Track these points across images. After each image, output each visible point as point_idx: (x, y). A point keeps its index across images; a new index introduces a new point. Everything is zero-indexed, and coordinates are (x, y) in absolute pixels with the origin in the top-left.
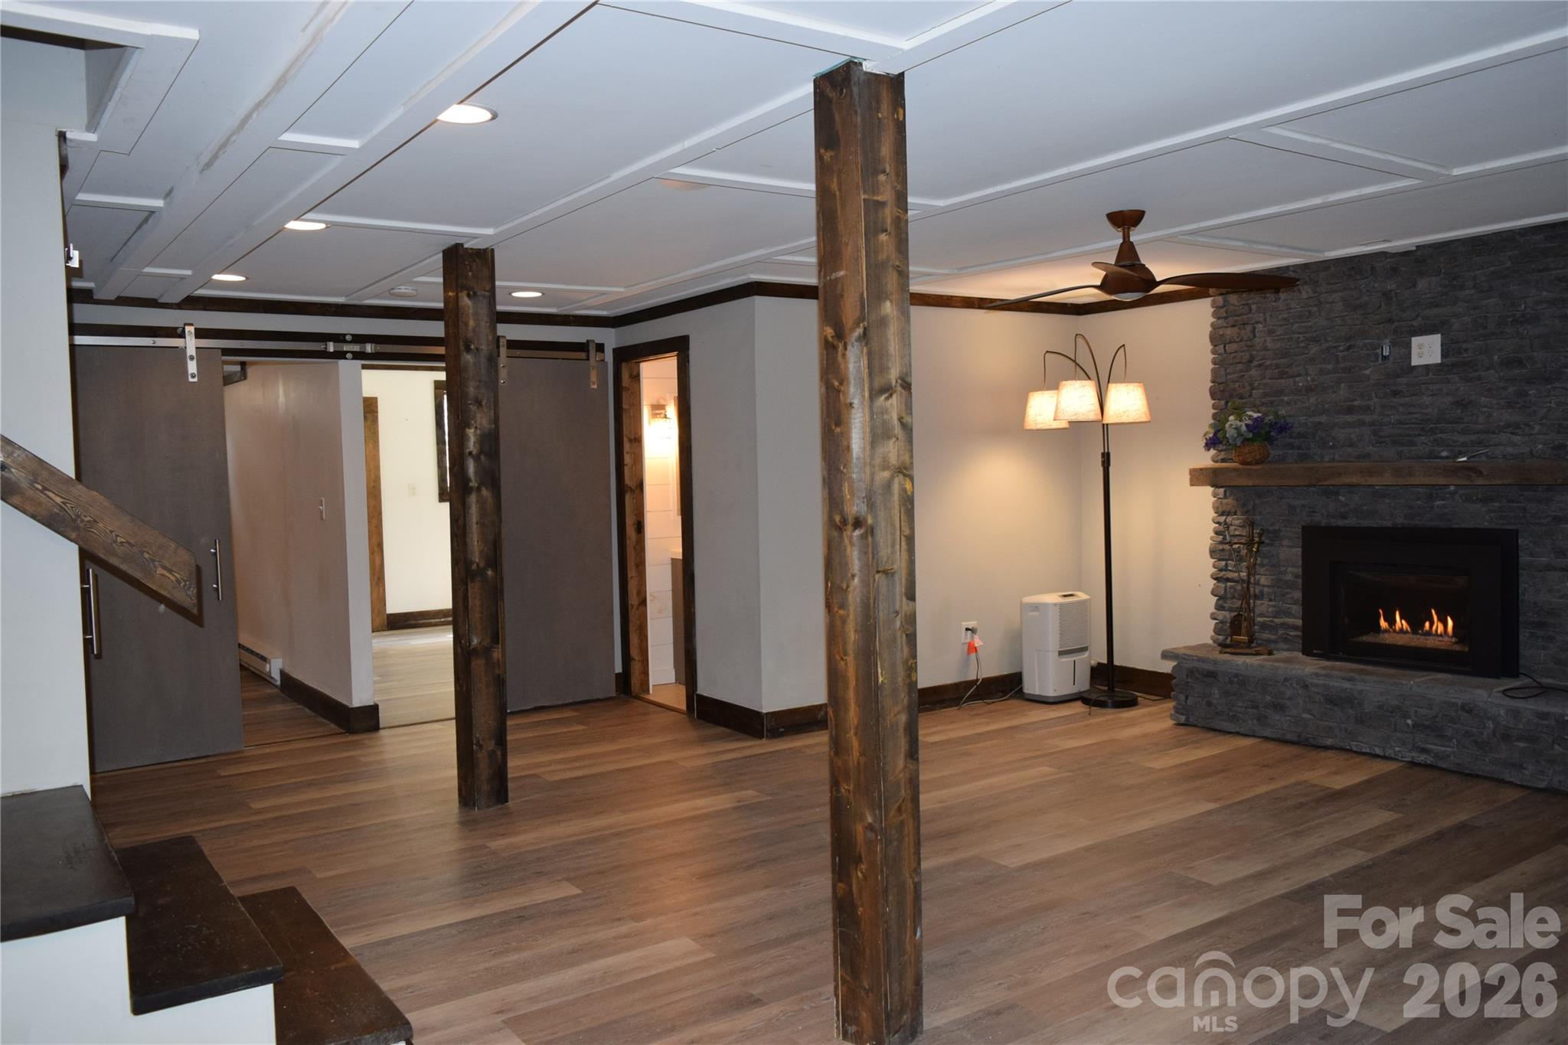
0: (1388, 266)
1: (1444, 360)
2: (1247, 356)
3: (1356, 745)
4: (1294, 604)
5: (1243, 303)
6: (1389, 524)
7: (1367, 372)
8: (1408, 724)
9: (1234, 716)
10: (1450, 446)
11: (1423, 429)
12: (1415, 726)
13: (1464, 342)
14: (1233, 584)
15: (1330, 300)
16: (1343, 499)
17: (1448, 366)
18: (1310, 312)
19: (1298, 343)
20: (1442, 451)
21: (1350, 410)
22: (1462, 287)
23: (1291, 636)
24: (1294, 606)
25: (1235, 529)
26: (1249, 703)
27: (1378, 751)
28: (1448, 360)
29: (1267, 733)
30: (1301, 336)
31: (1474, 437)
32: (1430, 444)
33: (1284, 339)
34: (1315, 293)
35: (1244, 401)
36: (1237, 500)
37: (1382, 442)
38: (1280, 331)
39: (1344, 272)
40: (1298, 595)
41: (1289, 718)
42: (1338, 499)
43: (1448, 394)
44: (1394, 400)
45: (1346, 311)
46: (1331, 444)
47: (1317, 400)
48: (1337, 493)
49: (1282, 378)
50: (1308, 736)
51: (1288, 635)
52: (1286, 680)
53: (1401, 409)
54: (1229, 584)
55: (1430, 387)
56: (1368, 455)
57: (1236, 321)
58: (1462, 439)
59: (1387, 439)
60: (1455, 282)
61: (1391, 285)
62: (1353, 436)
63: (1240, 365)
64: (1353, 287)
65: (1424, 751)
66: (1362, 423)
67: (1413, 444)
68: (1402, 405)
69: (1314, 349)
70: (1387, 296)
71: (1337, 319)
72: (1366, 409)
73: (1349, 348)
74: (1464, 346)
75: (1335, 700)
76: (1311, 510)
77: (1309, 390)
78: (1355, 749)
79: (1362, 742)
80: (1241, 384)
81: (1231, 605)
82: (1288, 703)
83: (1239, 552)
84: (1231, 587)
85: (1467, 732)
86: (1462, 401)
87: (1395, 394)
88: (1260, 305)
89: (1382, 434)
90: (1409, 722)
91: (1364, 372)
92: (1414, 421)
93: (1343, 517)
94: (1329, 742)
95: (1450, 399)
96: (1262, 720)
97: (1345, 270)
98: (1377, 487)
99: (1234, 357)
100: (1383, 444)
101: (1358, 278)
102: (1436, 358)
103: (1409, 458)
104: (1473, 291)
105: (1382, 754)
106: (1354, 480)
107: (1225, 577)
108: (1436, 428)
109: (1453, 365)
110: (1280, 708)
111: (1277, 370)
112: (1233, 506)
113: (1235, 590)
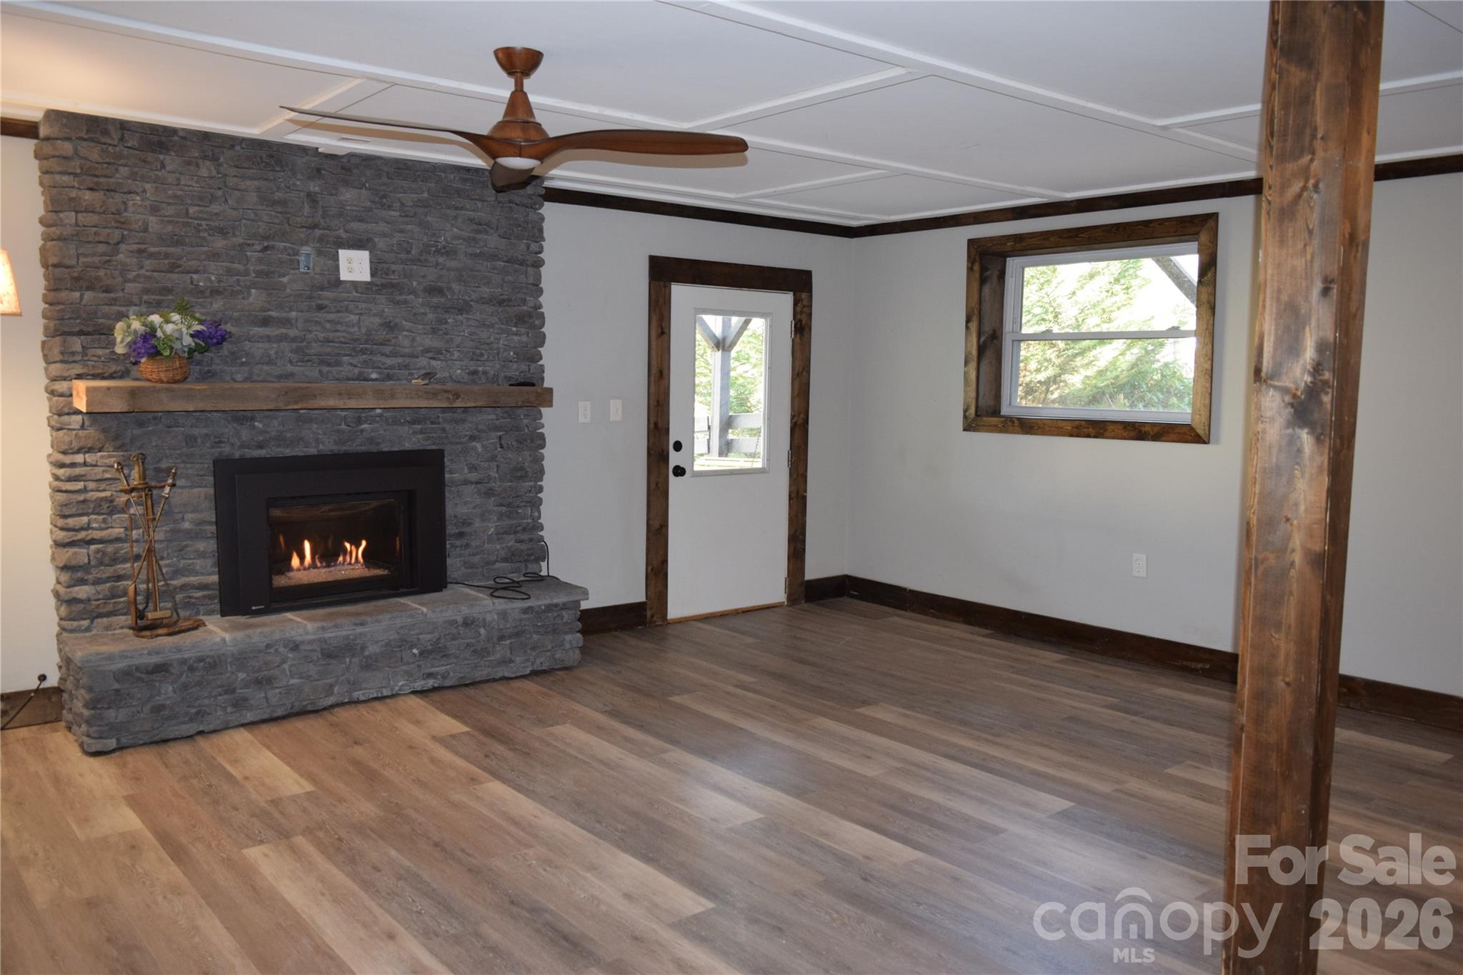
0: (313, 165)
1: (374, 279)
2: (117, 235)
3: (363, 694)
4: (198, 559)
5: (107, 160)
6: (312, 451)
7: (285, 280)
8: (414, 655)
9: (198, 713)
10: (379, 368)
11: (354, 349)
12: (421, 654)
13: (393, 263)
14: (100, 546)
15: (243, 187)
16: (260, 426)
17: (377, 285)
18: (212, 195)
19: (199, 231)
20: (372, 372)
21: (266, 322)
22: (390, 207)
23: (197, 598)
24: (198, 561)
25: (104, 471)
26: (219, 690)
27: (386, 692)
28: (378, 281)
29: (250, 716)
30: (203, 223)
31: (400, 360)
32: (359, 365)
33: (177, 222)
34: (218, 173)
35: (112, 295)
36: (104, 431)
37: (308, 361)
38: (170, 211)
39: (261, 158)
40: (210, 546)
41: (277, 691)
42: (254, 426)
43: (375, 315)
44: (320, 315)
45: (262, 205)
46: (244, 360)
47: (224, 305)
48: (253, 419)
49: (172, 272)
50: (305, 703)
51: (190, 597)
52: (268, 646)
53: (328, 326)
54: (93, 547)
55: (359, 304)
56: (292, 375)
57: (97, 184)
58: (389, 361)
59: (314, 357)
60: (384, 201)
61: (314, 187)
62: (272, 352)
63: (105, 246)
64: (272, 178)
65: (430, 675)
66: (283, 338)
67: (338, 364)
68: (329, 321)
69: (219, 243)
70: (312, 198)
71: (250, 211)
72: (287, 322)
73: (266, 248)
74: (393, 267)
75: (331, 653)
76: (217, 440)
77: (215, 292)
78: (362, 698)
79: (366, 689)
80: (109, 272)
81: (99, 576)
82: (276, 672)
83: (112, 501)
84: (98, 551)
85: (468, 645)
86: (390, 322)
87: (320, 308)
88: (136, 169)
89: (308, 351)
90: (415, 651)
91: (282, 279)
92: (342, 340)
93: (260, 446)
94: (331, 700)
95: (377, 320)
96: (240, 704)
97: (264, 156)
98: (302, 411)
99: (95, 233)
100: (309, 364)
101: (278, 169)
102: (365, 276)
103: (338, 379)
104: (397, 214)
105: (390, 694)
106: (331, 403)
107: (89, 538)
108: (367, 349)
109: (383, 286)
110: (264, 682)
111: (166, 261)
112: (99, 440)
113: (104, 553)
